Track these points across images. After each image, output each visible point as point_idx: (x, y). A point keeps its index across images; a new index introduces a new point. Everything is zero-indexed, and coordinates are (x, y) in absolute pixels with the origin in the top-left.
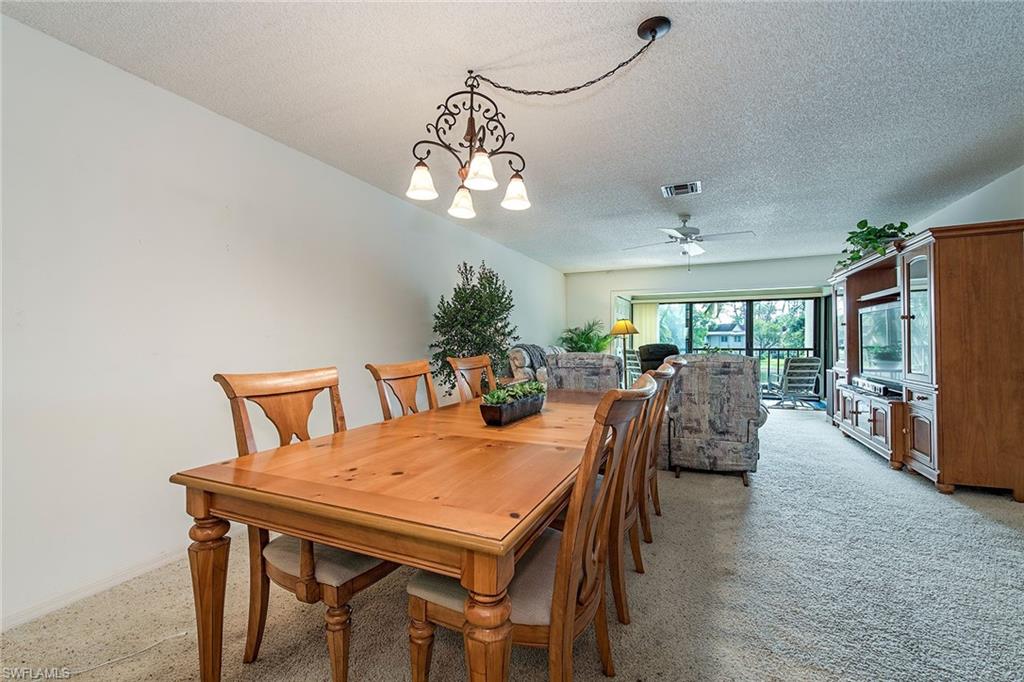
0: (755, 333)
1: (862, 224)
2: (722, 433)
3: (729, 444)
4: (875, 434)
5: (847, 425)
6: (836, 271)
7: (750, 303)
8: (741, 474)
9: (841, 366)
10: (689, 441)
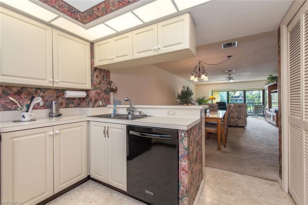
0: (246, 99)
1: (271, 75)
2: (239, 119)
3: (241, 121)
4: (274, 120)
5: (268, 120)
6: (265, 85)
7: (245, 91)
8: (243, 127)
9: (267, 107)
10: (232, 120)
